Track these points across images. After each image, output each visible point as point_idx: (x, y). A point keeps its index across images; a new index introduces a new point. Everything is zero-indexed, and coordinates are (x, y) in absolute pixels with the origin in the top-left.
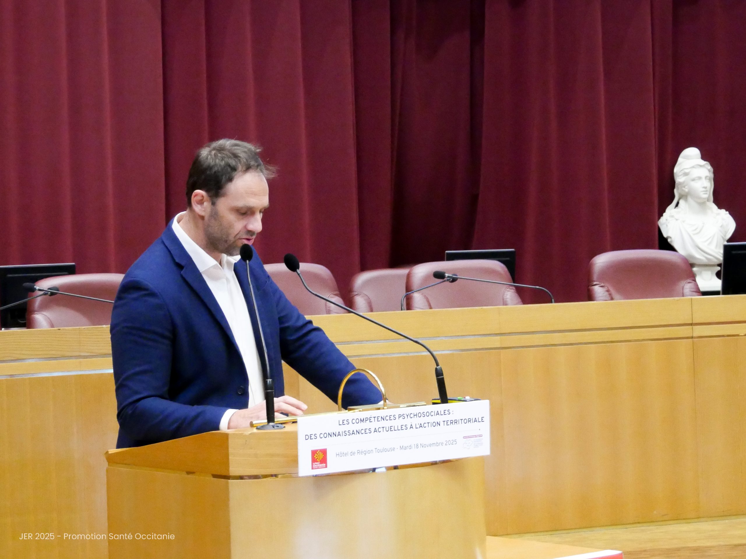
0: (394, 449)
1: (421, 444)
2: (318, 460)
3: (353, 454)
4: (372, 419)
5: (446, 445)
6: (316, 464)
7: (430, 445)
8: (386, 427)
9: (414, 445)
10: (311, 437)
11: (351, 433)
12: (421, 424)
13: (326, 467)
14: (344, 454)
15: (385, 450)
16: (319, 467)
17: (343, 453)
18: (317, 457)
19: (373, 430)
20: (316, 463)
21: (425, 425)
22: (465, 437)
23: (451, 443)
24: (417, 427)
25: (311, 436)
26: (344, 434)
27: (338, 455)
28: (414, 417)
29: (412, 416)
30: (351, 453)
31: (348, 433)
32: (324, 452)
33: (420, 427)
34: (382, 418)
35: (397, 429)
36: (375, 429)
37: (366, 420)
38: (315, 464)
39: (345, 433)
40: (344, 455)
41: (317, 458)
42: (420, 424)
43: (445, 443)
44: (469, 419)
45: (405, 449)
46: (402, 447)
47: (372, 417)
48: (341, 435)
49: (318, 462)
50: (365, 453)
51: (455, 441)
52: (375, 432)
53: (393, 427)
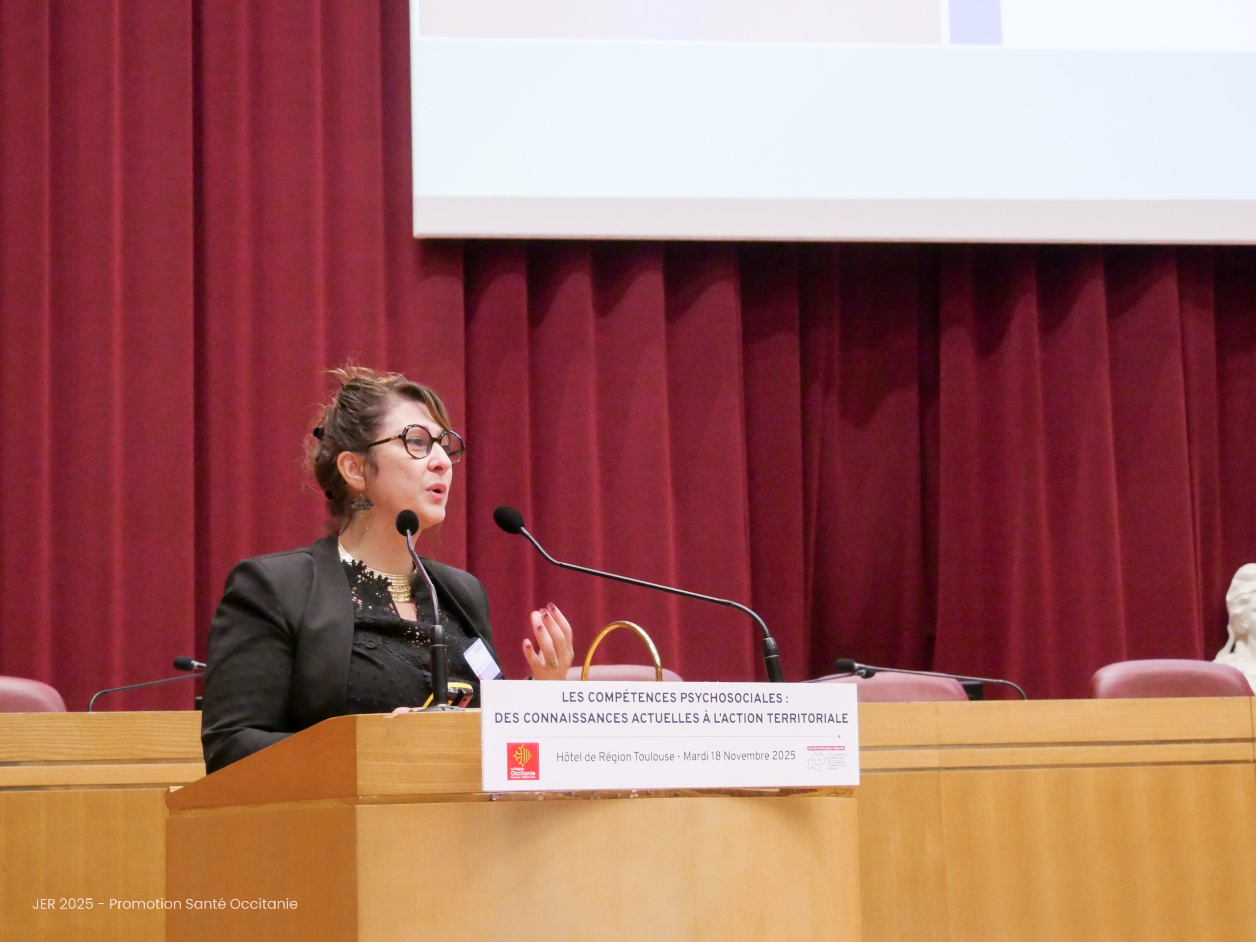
0: (672, 757)
1: (725, 753)
2: (520, 763)
3: (590, 758)
4: (630, 697)
5: (773, 759)
6: (518, 771)
7: (744, 756)
8: (656, 714)
9: (713, 753)
10: (506, 718)
11: (587, 720)
12: (725, 715)
13: (537, 777)
14: (573, 757)
15: (655, 757)
16: (523, 777)
17: (571, 755)
18: (519, 757)
19: (630, 717)
20: (516, 769)
21: (733, 718)
22: (810, 748)
23: (784, 758)
24: (717, 720)
25: (507, 716)
26: (572, 718)
27: (562, 757)
28: (711, 701)
29: (707, 698)
30: (587, 757)
31: (580, 718)
32: (533, 748)
33: (723, 720)
34: (648, 695)
35: (678, 721)
36: (635, 715)
37: (617, 697)
38: (515, 771)
39: (576, 718)
40: (573, 759)
41: (519, 760)
42: (722, 715)
43: (772, 755)
44: (818, 714)
45: (695, 757)
46: (687, 754)
47: (628, 693)
48: (568, 720)
49: (521, 766)
50: (615, 758)
51: (793, 753)
52: (636, 722)
53: (671, 715)
